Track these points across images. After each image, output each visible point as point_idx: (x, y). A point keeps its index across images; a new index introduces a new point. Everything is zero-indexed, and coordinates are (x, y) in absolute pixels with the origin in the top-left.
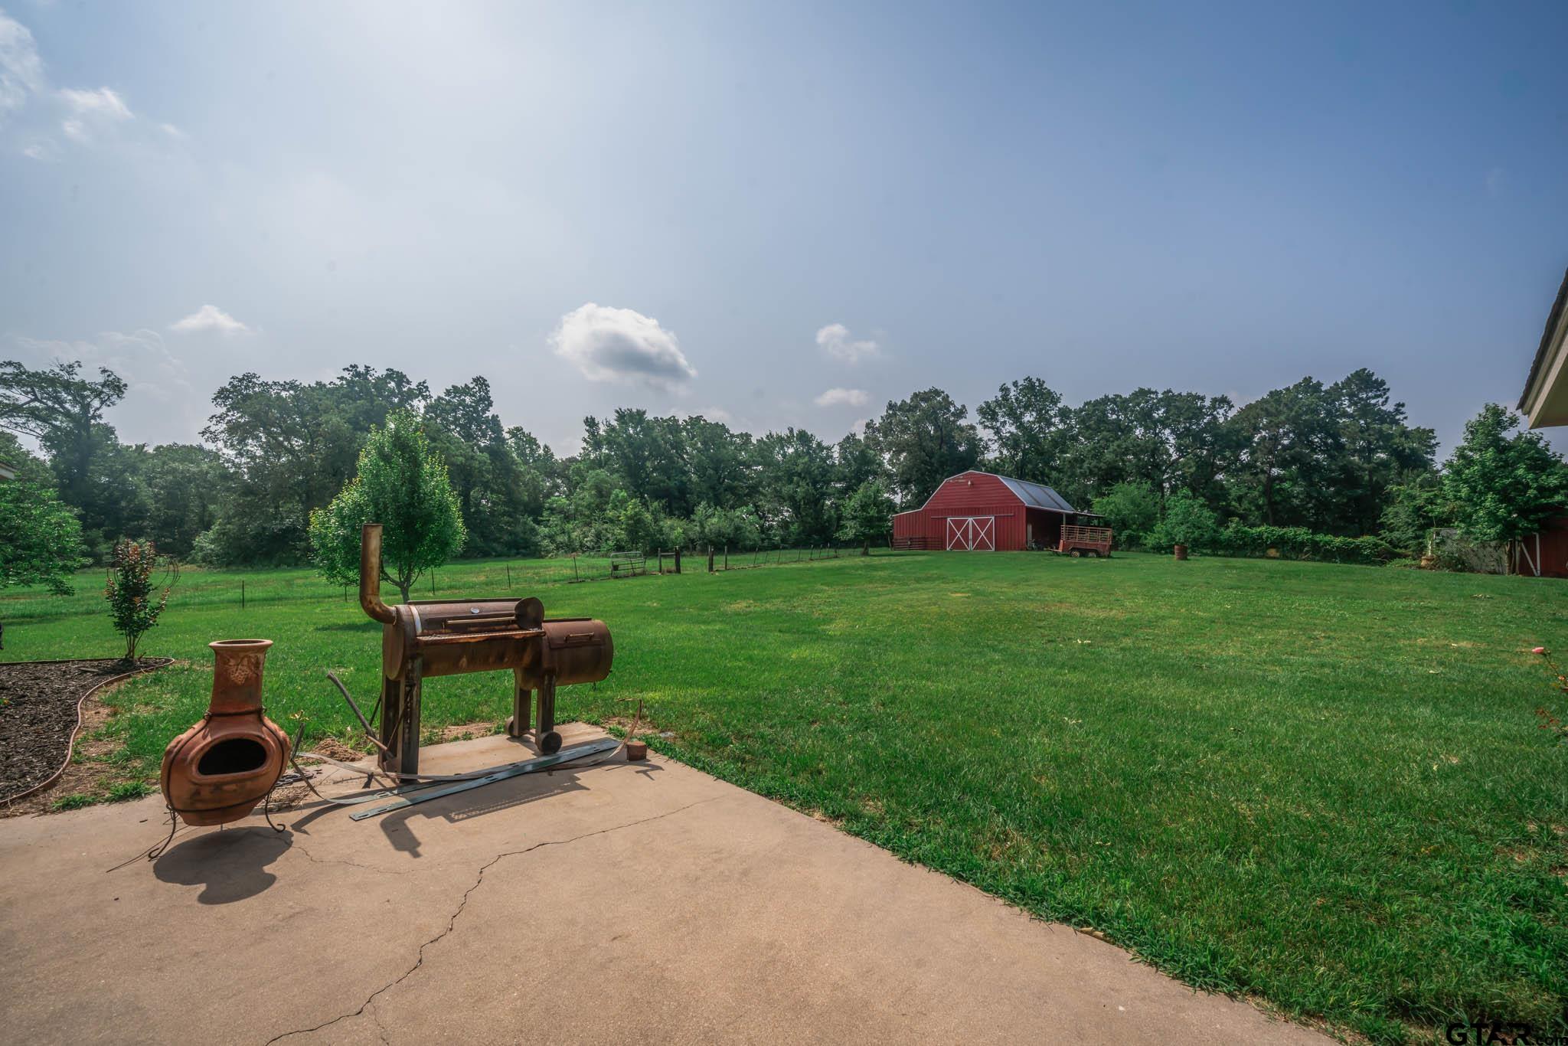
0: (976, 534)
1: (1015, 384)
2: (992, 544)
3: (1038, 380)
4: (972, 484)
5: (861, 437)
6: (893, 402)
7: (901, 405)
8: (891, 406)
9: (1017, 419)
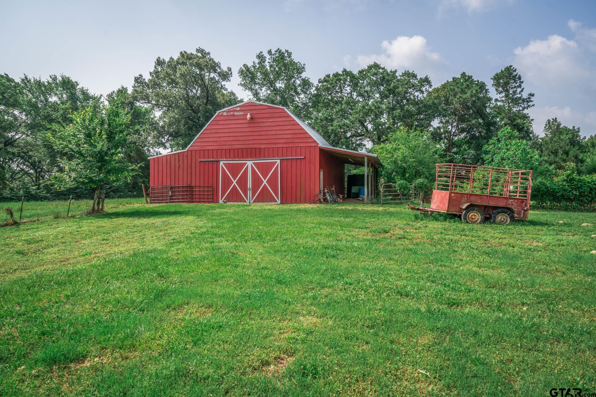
0: (257, 181)
1: (270, 52)
2: (277, 195)
3: (287, 51)
4: (252, 118)
5: (130, 91)
6: (161, 59)
7: (169, 62)
8: (159, 62)
9: (271, 84)
